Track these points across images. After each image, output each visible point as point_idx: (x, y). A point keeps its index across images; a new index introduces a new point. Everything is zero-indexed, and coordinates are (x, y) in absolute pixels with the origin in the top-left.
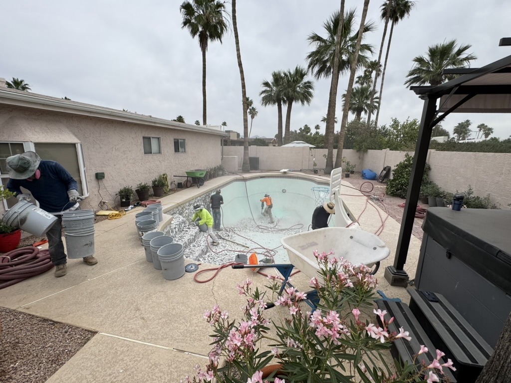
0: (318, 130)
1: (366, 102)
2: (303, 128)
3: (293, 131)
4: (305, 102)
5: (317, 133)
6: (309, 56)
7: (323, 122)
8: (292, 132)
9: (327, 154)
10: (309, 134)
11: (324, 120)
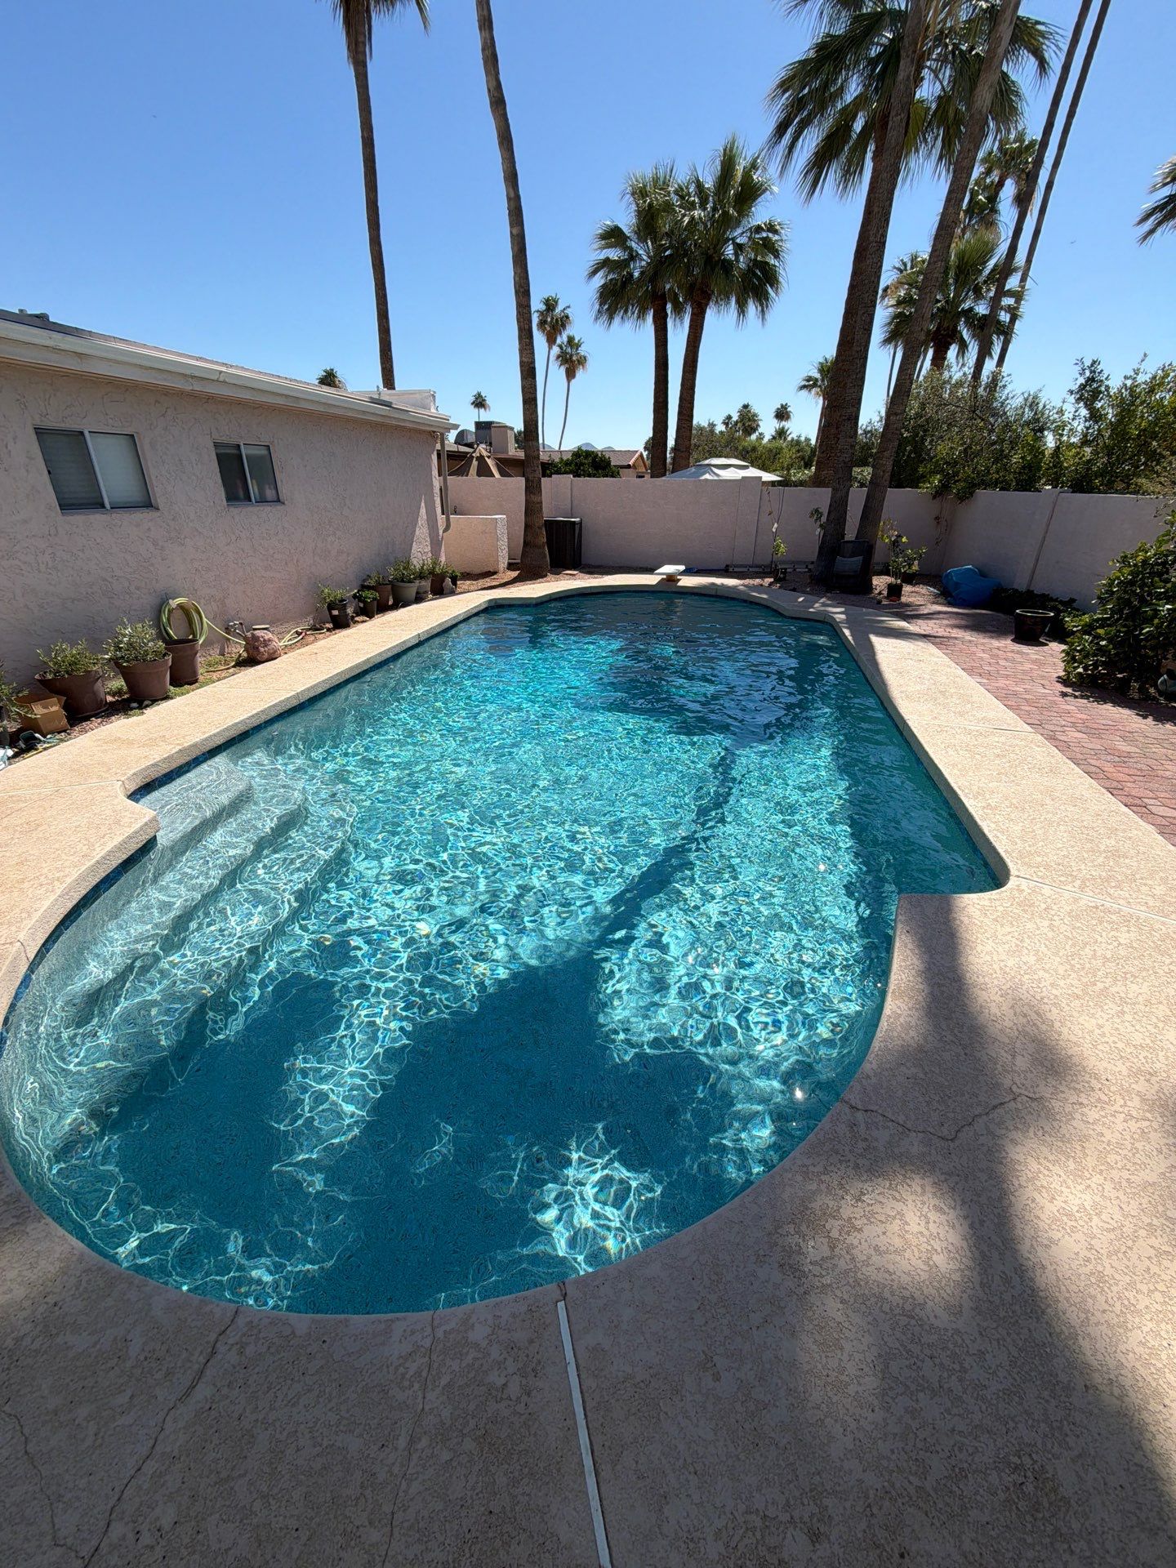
0: (785, 424)
1: (971, 309)
2: (735, 418)
3: (705, 424)
4: (752, 308)
5: (781, 433)
6: (784, 86)
7: (804, 392)
8: (701, 429)
9: (825, 510)
10: (754, 437)
11: (809, 384)
